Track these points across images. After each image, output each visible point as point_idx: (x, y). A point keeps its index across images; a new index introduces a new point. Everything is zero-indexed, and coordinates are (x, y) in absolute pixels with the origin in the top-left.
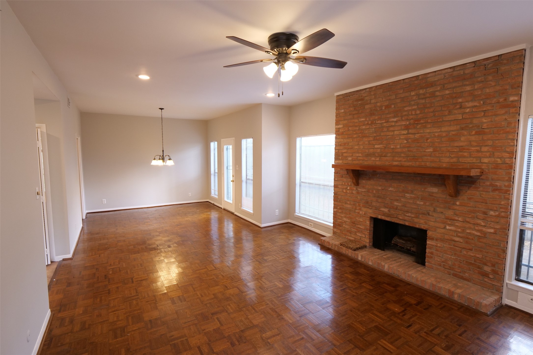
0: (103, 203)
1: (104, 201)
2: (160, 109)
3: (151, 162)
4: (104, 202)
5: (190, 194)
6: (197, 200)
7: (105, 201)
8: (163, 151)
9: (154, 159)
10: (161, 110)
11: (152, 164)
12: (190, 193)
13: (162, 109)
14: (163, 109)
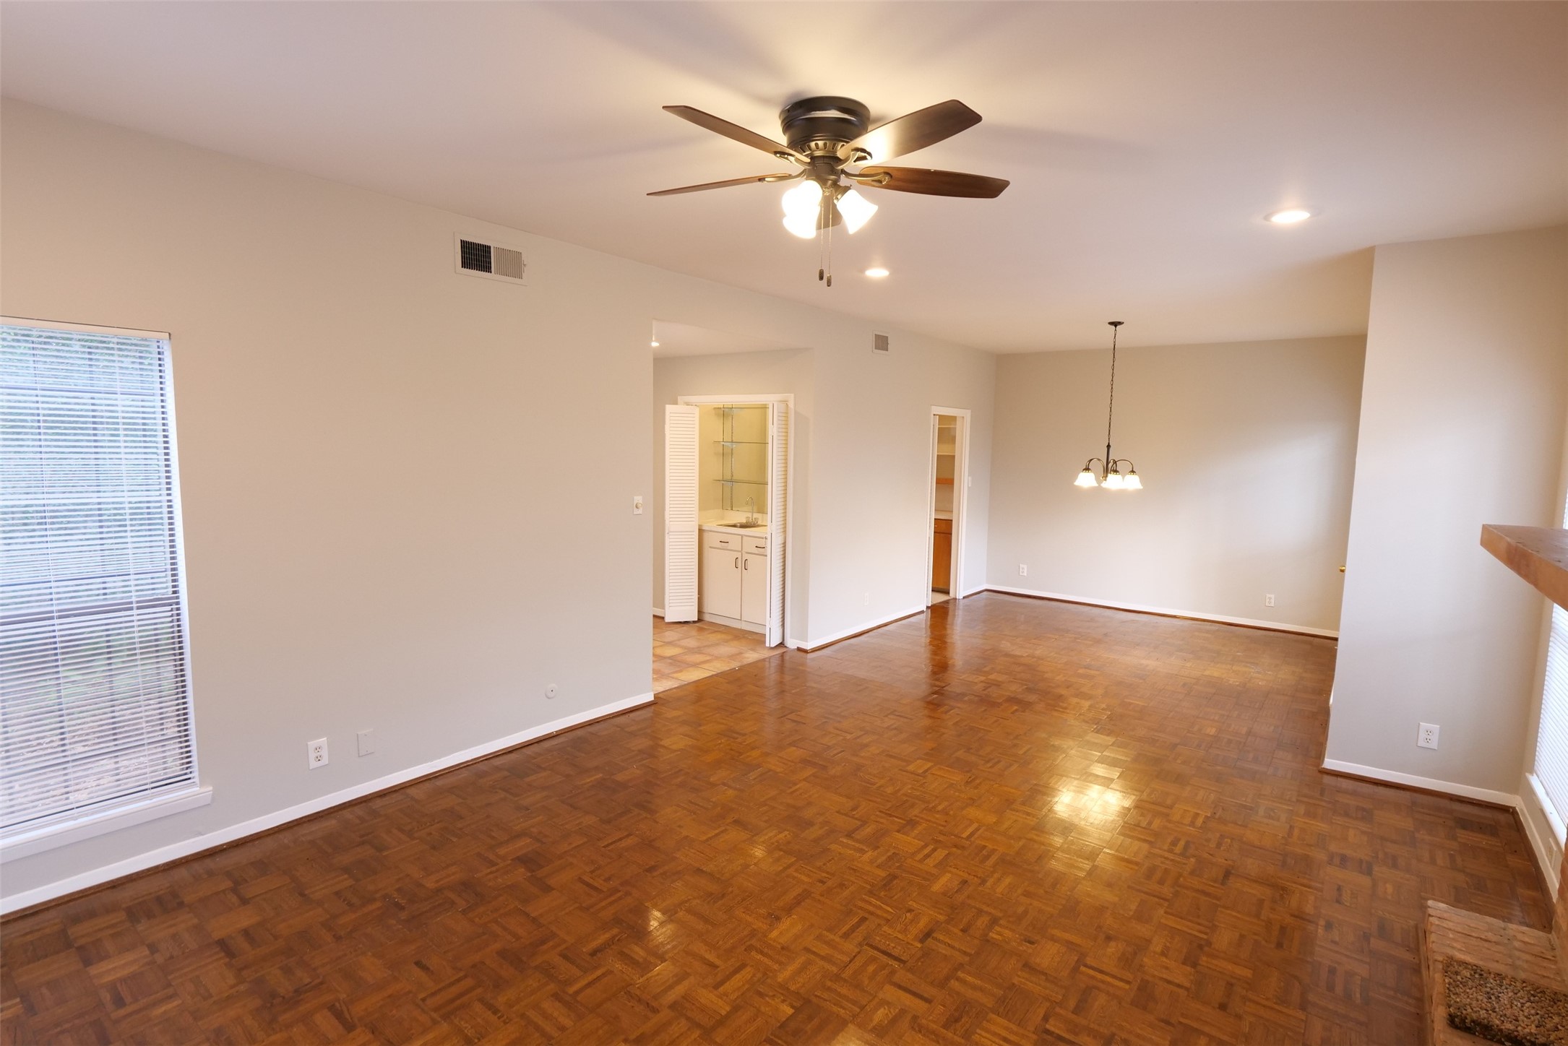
0: (1021, 574)
1: (1023, 568)
2: (1111, 323)
3: (1075, 477)
4: (1023, 572)
5: (1270, 598)
6: (1301, 627)
7: (1026, 571)
8: (1109, 446)
9: (1087, 469)
10: (1116, 326)
11: (1077, 483)
12: (1273, 596)
13: (1115, 324)
14: (1120, 323)
